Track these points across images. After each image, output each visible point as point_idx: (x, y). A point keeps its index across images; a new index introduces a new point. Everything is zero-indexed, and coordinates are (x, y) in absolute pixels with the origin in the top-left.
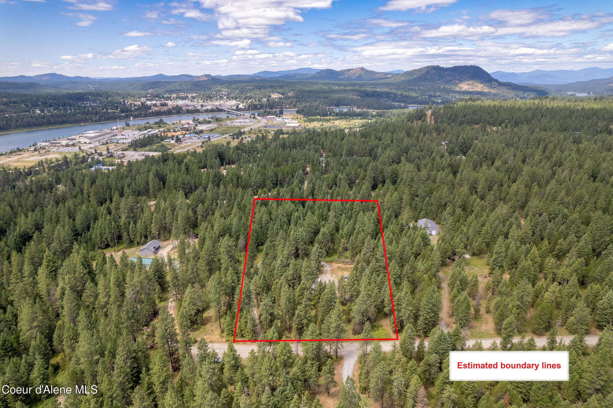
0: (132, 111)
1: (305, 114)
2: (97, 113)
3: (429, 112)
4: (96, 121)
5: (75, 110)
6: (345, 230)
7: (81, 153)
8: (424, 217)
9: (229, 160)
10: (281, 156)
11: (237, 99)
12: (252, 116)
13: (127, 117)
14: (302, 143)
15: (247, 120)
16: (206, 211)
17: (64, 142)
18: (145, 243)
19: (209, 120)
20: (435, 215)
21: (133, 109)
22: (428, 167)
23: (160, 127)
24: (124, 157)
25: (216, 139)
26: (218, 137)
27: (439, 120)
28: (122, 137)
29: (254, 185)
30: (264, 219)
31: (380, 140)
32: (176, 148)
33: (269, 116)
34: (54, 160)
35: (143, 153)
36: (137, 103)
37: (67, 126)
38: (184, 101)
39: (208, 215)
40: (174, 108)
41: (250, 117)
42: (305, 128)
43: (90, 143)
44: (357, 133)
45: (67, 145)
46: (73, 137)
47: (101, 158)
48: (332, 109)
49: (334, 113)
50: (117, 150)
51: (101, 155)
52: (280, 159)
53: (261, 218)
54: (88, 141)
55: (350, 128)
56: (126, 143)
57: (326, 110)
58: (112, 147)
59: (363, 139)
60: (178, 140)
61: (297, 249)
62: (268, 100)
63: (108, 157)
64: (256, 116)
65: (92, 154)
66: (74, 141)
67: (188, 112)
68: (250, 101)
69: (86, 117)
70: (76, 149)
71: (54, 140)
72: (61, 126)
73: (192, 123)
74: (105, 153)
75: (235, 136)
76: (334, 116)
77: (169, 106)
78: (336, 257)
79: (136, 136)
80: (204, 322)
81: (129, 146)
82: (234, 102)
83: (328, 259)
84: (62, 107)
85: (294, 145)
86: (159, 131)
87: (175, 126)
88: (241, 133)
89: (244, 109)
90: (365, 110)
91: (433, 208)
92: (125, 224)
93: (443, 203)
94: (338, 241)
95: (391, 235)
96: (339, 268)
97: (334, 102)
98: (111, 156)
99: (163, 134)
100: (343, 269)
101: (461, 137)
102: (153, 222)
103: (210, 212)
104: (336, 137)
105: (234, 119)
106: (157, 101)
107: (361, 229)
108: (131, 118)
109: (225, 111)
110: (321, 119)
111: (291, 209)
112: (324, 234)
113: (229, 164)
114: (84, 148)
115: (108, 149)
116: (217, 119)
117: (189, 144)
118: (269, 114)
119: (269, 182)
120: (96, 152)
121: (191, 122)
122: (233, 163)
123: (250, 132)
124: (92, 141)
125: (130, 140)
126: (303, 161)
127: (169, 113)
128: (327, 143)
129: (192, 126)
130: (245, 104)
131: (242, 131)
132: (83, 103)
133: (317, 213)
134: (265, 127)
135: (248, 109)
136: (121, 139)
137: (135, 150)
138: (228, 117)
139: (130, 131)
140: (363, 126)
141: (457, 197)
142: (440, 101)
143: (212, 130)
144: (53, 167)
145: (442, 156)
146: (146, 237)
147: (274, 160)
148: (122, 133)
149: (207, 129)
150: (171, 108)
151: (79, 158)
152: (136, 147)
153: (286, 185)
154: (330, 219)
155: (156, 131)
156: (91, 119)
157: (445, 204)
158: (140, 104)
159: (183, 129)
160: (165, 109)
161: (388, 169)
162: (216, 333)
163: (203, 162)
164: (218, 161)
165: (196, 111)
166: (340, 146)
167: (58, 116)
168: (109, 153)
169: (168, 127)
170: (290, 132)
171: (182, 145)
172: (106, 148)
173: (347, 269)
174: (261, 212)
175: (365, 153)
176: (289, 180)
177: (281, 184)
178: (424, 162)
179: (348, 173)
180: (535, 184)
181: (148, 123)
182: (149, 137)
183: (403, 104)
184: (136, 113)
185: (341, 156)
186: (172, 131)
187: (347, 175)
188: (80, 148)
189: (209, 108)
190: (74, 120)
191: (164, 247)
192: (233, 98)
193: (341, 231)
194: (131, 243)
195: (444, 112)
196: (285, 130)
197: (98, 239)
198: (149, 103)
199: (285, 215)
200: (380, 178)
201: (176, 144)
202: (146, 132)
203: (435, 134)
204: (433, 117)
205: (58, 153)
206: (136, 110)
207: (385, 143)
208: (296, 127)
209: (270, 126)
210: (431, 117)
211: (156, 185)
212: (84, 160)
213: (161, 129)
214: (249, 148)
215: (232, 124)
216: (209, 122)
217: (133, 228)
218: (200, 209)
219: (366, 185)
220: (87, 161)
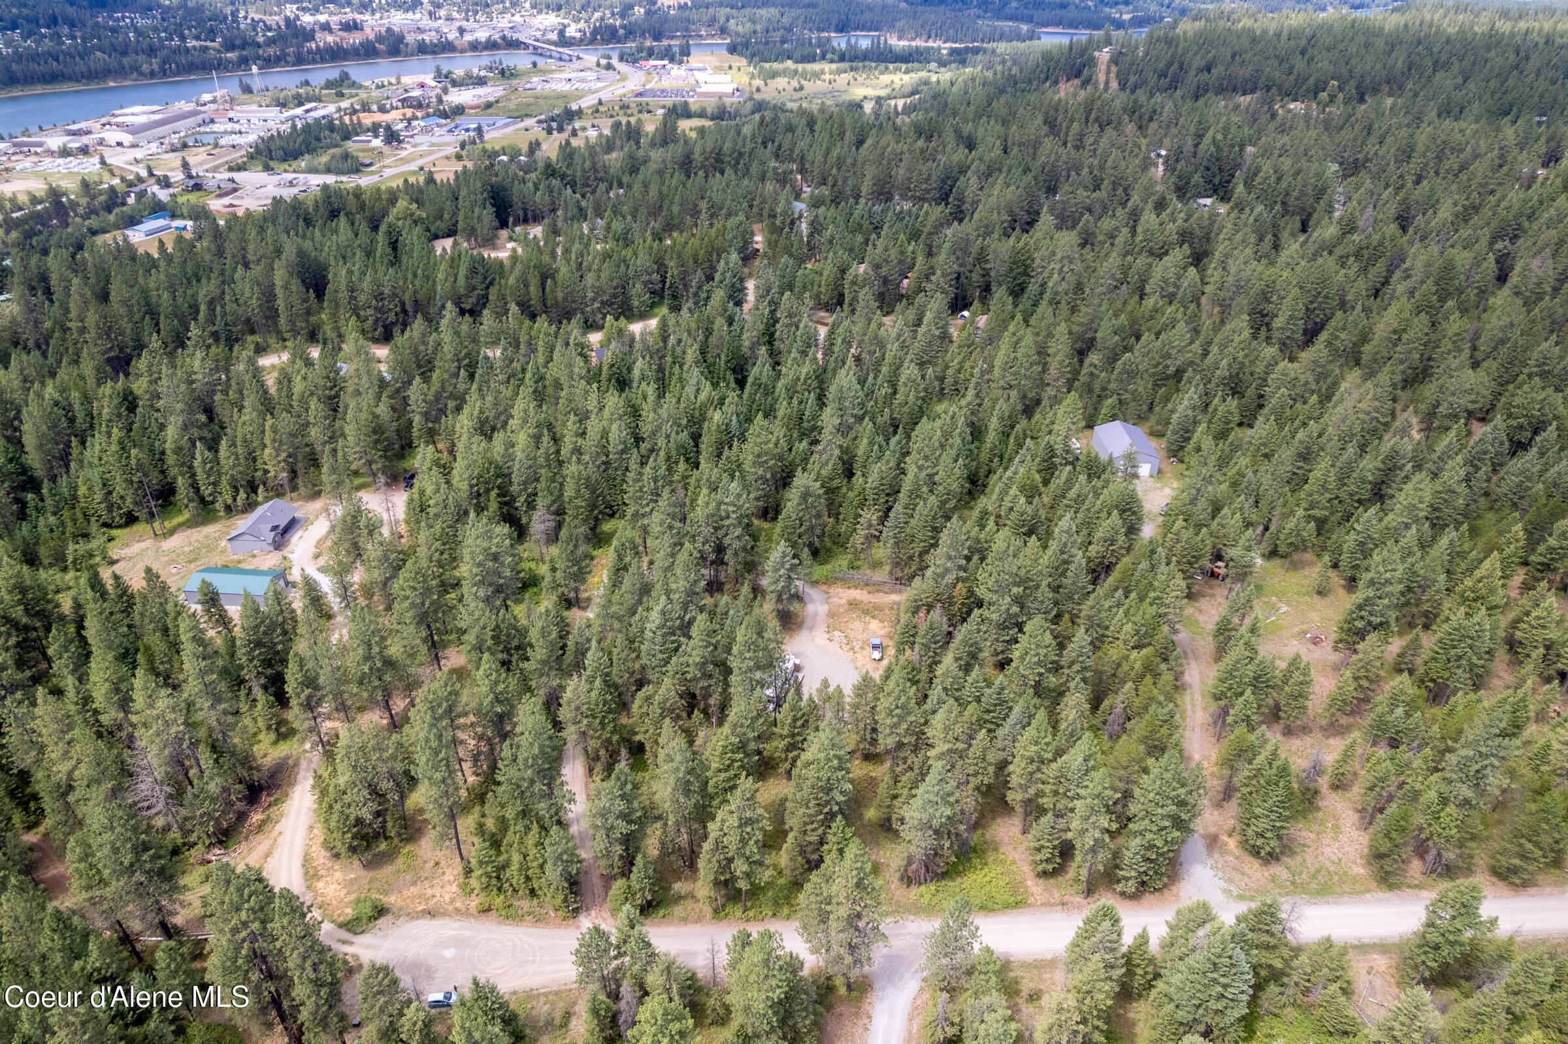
0: (259, 45)
1: (753, 55)
2: (152, 51)
3: (1104, 55)
4: (152, 74)
5: (84, 39)
6: (873, 476)
7: (106, 176)
8: (1114, 418)
9: (525, 210)
10: (677, 199)
11: (559, 8)
12: (603, 62)
13: (244, 62)
14: (741, 154)
15: (589, 75)
16: (438, 397)
17: (55, 141)
18: (250, 506)
19: (483, 73)
20: (1145, 407)
21: (261, 39)
22: (1120, 240)
23: (341, 95)
24: (235, 190)
25: (499, 134)
26: (506, 125)
27: (1132, 79)
28: (229, 127)
29: (594, 300)
30: (614, 435)
31: (971, 146)
32: (387, 162)
33: (652, 62)
34: (23, 199)
35: (289, 176)
36: (271, 20)
37: (66, 87)
38: (410, 15)
39: (443, 411)
40: (380, 38)
41: (598, 65)
42: (751, 99)
43: (134, 146)
44: (897, 113)
45: (65, 152)
46: (82, 125)
47: (163, 195)
48: (829, 39)
49: (834, 51)
50: (215, 169)
51: (165, 183)
52: (676, 209)
53: (605, 434)
54: (127, 139)
55: (879, 100)
56: (241, 147)
57: (810, 44)
58: (198, 159)
59: (921, 143)
60: (392, 137)
61: (720, 549)
62: (648, 13)
63: (187, 191)
64: (615, 62)
65: (140, 180)
66: (86, 140)
67: (423, 49)
68: (597, 15)
69: (120, 62)
70: (91, 166)
71: (26, 133)
72: (48, 89)
73: (434, 84)
74: (177, 176)
75: (554, 125)
76: (832, 61)
77: (368, 30)
78: (842, 562)
79: (270, 124)
80: (411, 830)
81: (251, 157)
82: (551, 20)
83: (820, 571)
84: (48, 27)
85: (719, 160)
86: (339, 110)
87: (384, 92)
88: (570, 115)
89: (581, 40)
90: (919, 43)
91: (1141, 386)
92: (178, 450)
93: (1172, 369)
94: (852, 512)
95: (1023, 500)
96: (853, 604)
97: (834, 21)
98: (198, 187)
99: (347, 119)
100: (866, 612)
101: (1207, 140)
102: (267, 441)
103: (451, 404)
104: (842, 135)
105: (552, 72)
106: (331, 14)
107: (923, 474)
108: (254, 69)
109: (526, 46)
110: (796, 71)
111: (703, 397)
112: (805, 495)
113: (526, 221)
114: (117, 159)
115: (185, 165)
116: (503, 73)
117: (424, 148)
118: (651, 54)
119: (638, 286)
120: (151, 174)
121: (429, 80)
122: (537, 219)
123: (597, 111)
124: (141, 138)
125: (252, 138)
126: (741, 217)
127: (368, 52)
128: (816, 156)
129: (433, 94)
130: (582, 25)
131: (574, 107)
132: (110, 17)
133: (782, 409)
134: (640, 94)
135: (592, 41)
136: (226, 133)
137: (267, 168)
138: (535, 65)
139: (254, 107)
140: (913, 93)
141: (1214, 349)
142: (1126, 17)
143: (489, 105)
144: (18, 223)
145: (1160, 206)
146: (252, 488)
147: (655, 212)
148: (231, 114)
149: (476, 102)
150: (372, 37)
151: (101, 193)
152: (271, 159)
153: (690, 304)
154: (826, 435)
155: (330, 109)
156: (136, 69)
157: (1179, 374)
158: (282, 24)
159: (406, 102)
160: (355, 39)
161: (1002, 249)
162: (449, 876)
163: (446, 216)
164: (488, 215)
165: (446, 47)
166: (854, 165)
167: (34, 57)
168: (190, 177)
169: (363, 95)
170: (709, 110)
171: (404, 153)
172: (179, 163)
173: (878, 608)
174: (606, 412)
175: (927, 191)
176: (699, 288)
177: (674, 297)
178: (1107, 224)
179: (878, 259)
180: (1450, 303)
181: (307, 83)
182: (307, 127)
183: (1025, 27)
184: (271, 51)
185: (857, 197)
186: (375, 108)
187: (877, 267)
188: (103, 162)
189: (482, 35)
190: (84, 69)
191: (307, 522)
192: (548, 7)
193: (858, 480)
194: (206, 510)
195: (1146, 54)
196: (694, 103)
197: (98, 497)
198: (307, 19)
199: (684, 422)
200: (975, 277)
201: (386, 149)
202: (299, 111)
203: (1130, 128)
204: (1114, 69)
205: (37, 175)
206: (271, 42)
207: (987, 158)
208: (727, 95)
209: (653, 93)
210: (1109, 67)
211: (296, 300)
212: (114, 200)
213: (345, 104)
214: (584, 171)
215: (547, 86)
216: (481, 82)
217: (204, 462)
218: (416, 392)
219: (936, 304)
220: (124, 204)
